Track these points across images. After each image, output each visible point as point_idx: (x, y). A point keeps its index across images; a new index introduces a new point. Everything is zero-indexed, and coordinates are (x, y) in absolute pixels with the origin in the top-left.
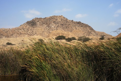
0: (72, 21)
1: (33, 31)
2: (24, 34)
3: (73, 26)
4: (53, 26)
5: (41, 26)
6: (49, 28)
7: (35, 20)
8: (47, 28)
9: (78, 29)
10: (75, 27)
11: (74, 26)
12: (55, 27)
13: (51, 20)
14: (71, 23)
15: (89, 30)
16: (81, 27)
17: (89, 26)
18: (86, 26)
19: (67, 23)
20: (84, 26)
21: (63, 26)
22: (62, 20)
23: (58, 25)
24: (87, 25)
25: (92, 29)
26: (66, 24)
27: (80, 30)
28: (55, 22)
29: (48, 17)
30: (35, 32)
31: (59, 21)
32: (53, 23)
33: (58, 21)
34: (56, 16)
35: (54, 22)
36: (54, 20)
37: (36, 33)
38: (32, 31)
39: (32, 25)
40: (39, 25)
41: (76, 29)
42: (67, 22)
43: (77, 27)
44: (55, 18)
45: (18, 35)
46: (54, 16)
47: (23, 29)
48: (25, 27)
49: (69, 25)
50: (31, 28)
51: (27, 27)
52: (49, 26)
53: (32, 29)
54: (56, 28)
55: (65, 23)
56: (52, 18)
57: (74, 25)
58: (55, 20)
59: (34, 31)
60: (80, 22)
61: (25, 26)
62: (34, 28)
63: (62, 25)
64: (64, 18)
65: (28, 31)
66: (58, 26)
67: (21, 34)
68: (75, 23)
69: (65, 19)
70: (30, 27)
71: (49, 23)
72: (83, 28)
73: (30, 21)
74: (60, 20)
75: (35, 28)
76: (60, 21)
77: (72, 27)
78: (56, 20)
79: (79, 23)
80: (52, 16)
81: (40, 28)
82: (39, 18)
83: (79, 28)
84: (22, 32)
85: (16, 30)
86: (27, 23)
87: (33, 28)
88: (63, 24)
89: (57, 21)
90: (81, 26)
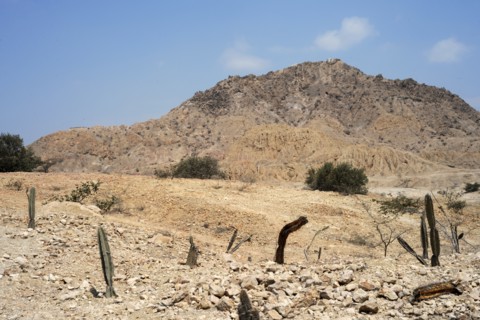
0: (380, 77)
1: (209, 132)
2: (173, 142)
3: (381, 100)
4: (297, 104)
5: (245, 109)
6: (278, 113)
7: (227, 86)
8: (273, 114)
9: (399, 110)
10: (387, 104)
11: (385, 100)
12: (304, 108)
13: (291, 80)
14: (372, 89)
15: (452, 114)
16: (415, 103)
17: (453, 96)
18: (440, 95)
19: (355, 88)
20: (428, 95)
21: (340, 102)
22: (338, 78)
23: (318, 101)
24: (443, 90)
25: (464, 108)
26: (350, 93)
27: (410, 114)
28: (306, 87)
29: (281, 71)
30: (217, 132)
31: (325, 82)
32: (298, 94)
33: (321, 82)
34: (315, 64)
35: (304, 88)
36: (306, 81)
37: (219, 139)
38: (206, 131)
39: (211, 106)
40: (238, 106)
41: (392, 111)
42: (356, 83)
43: (395, 104)
44: (309, 71)
45: (148, 150)
46: (306, 64)
47: (177, 124)
48: (183, 117)
49: (364, 99)
50: (203, 119)
51: (191, 116)
52: (282, 107)
53: (211, 122)
54: (307, 112)
55: (349, 90)
56: (295, 72)
57: (386, 93)
58: (309, 81)
59: (216, 130)
60: (411, 80)
61: (186, 110)
62: (216, 116)
63: (337, 97)
64: (346, 67)
65: (194, 130)
66: (316, 106)
67: (159, 146)
68: (388, 89)
69: (349, 73)
70: (203, 115)
71: (282, 95)
72: (421, 104)
73: (207, 91)
74: (330, 79)
75: (222, 119)
76: (327, 84)
77: (377, 104)
78: (314, 78)
79: (407, 85)
80: (295, 64)
81: (241, 118)
82: (244, 78)
83: (406, 108)
84: (163, 138)
85: (148, 128)
86: (193, 100)
87: (211, 120)
88: (338, 93)
89: (317, 82)
90: (413, 97)
